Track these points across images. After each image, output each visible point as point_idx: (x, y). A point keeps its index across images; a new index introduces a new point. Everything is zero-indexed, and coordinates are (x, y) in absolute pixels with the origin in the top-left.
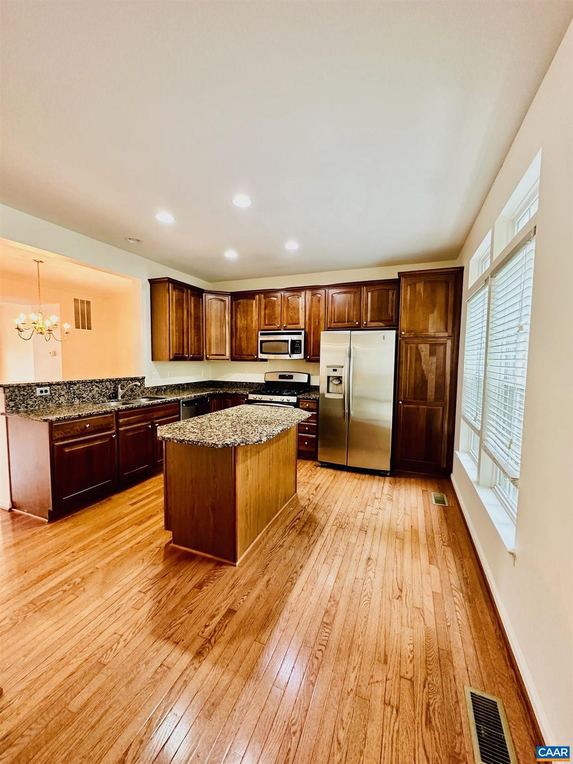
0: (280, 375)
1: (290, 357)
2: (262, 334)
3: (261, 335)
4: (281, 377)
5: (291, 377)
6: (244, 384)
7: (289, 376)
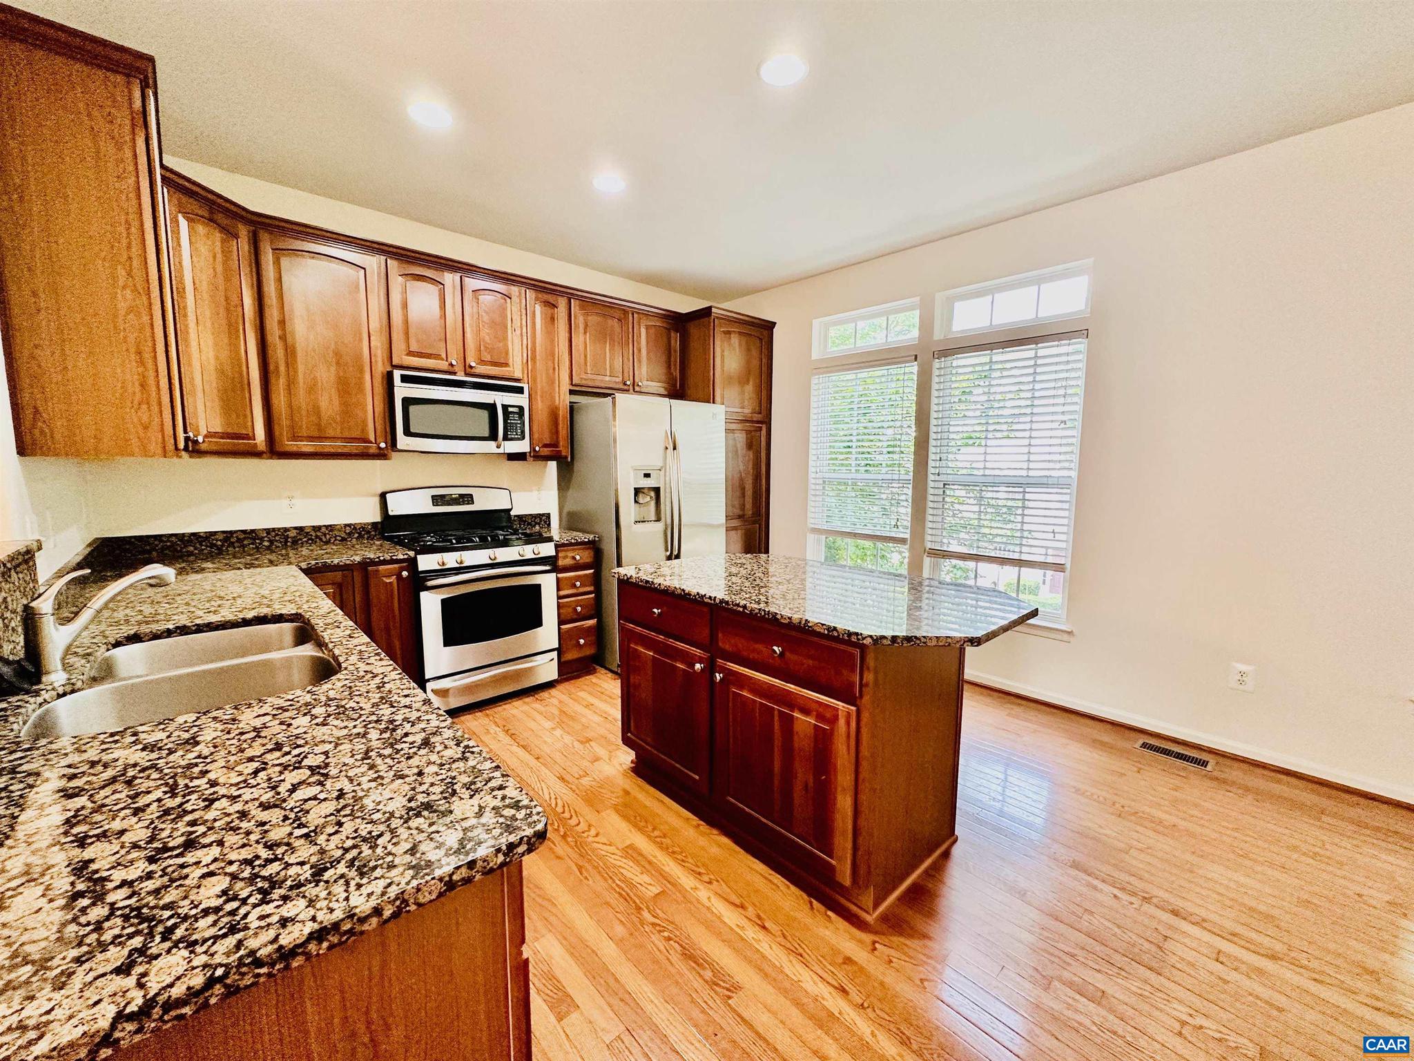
0: (433, 497)
1: (498, 447)
2: (405, 379)
3: (402, 381)
4: (437, 500)
5: (468, 499)
6: (292, 534)
7: (462, 496)
